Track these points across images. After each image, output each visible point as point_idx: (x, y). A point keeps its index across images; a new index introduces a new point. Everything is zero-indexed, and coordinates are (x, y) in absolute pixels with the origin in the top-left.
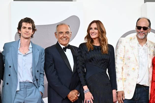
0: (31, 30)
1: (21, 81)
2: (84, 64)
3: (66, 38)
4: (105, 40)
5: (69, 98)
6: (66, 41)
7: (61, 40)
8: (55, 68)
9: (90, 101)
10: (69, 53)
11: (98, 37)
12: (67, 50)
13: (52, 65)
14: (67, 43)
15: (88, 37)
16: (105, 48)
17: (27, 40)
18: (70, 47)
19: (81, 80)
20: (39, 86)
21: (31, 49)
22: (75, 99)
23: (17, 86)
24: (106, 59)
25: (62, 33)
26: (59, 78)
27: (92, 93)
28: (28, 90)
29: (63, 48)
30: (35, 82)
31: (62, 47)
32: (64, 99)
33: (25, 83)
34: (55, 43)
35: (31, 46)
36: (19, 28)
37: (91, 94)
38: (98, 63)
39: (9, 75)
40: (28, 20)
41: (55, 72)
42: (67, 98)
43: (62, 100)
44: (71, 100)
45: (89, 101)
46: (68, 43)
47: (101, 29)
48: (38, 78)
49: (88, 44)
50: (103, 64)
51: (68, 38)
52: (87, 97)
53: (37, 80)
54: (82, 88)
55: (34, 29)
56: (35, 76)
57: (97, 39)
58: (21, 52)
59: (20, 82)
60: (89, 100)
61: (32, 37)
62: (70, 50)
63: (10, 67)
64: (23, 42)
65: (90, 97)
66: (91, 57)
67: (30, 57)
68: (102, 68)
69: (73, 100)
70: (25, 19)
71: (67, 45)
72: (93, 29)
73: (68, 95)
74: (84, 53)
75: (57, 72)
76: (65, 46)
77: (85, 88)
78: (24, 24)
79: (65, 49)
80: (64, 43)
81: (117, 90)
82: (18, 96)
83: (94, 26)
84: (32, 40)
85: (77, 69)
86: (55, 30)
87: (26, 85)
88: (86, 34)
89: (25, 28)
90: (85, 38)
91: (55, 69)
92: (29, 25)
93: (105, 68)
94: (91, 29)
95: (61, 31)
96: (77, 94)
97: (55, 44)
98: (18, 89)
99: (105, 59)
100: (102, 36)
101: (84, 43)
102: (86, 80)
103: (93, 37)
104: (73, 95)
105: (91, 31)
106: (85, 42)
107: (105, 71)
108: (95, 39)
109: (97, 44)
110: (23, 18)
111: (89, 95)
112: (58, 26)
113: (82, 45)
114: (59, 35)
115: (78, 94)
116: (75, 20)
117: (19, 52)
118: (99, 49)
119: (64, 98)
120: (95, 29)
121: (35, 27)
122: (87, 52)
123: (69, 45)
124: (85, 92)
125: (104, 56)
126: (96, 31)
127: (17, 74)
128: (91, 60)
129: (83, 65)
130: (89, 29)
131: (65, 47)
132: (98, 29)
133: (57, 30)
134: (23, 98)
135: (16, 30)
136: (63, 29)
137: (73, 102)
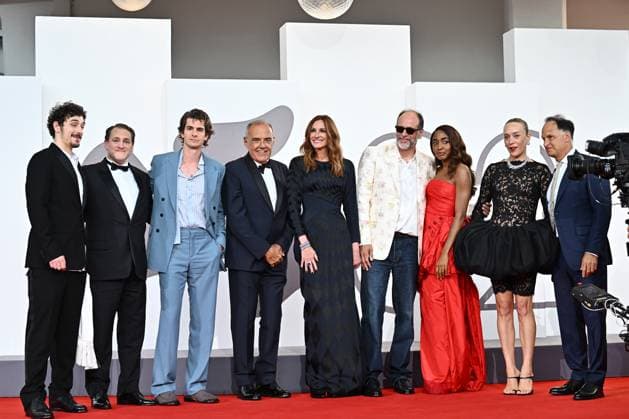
0: (203, 133)
1: (184, 225)
2: (299, 195)
4: (338, 151)
5: (268, 259)
6: (266, 155)
7: (256, 154)
8: (244, 202)
9: (312, 264)
10: (268, 176)
11: (326, 147)
15: (307, 146)
16: (338, 167)
17: (194, 151)
20: (217, 236)
21: (202, 168)
23: (175, 234)
24: (340, 187)
25: (257, 139)
27: (314, 249)
28: (196, 241)
29: (258, 167)
30: (211, 228)
31: (258, 165)
33: (191, 228)
35: (202, 162)
36: (181, 129)
37: (313, 252)
38: (326, 193)
39: (162, 215)
40: (197, 114)
41: (244, 211)
44: (271, 262)
45: (309, 264)
46: (268, 158)
47: (332, 131)
48: (215, 220)
49: (306, 159)
51: (269, 150)
52: (306, 257)
53: (213, 224)
55: (209, 131)
56: (210, 219)
57: (323, 150)
58: (183, 173)
59: (182, 228)
60: (310, 262)
61: (205, 144)
62: (271, 169)
63: (163, 200)
64: (187, 153)
65: (312, 257)
66: (311, 182)
67: (201, 181)
68: (332, 202)
69: (275, 264)
70: (192, 111)
72: (318, 131)
73: (266, 253)
74: (298, 175)
75: (247, 210)
76: (262, 163)
77: (303, 239)
78: (190, 122)
79: (262, 169)
80: (262, 158)
81: (359, 242)
82: (178, 253)
83: (319, 125)
84: (204, 150)
86: (244, 133)
87: (192, 233)
88: (302, 140)
89: (191, 128)
90: (301, 148)
91: (244, 206)
92: (198, 124)
93: (338, 201)
94: (314, 130)
95: (257, 137)
98: (178, 241)
99: (337, 186)
100: (334, 145)
101: (299, 157)
102: (303, 226)
103: (317, 145)
104: (276, 253)
105: (313, 135)
106: (299, 154)
107: (338, 208)
108: (320, 149)
109: (323, 158)
110: (189, 109)
111: (310, 253)
112: (250, 125)
113: (295, 161)
114: (251, 145)
116: (284, 114)
117: (179, 172)
118: (328, 166)
119: (259, 259)
120: (322, 130)
121: (211, 127)
122: (304, 172)
124: (303, 246)
125: (337, 180)
126: (323, 135)
127: (175, 213)
128: (313, 188)
130: (310, 130)
131: (262, 165)
132: (326, 132)
133: (249, 133)
134: (187, 256)
135: (177, 133)
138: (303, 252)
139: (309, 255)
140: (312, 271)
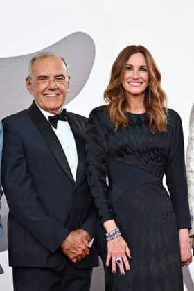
2: (104, 161)
3: (57, 92)
6: (58, 100)
8: (28, 171)
9: (123, 261)
10: (63, 132)
12: (60, 123)
13: (20, 163)
14: (59, 105)
18: (65, 116)
19: (98, 206)
22: (80, 253)
24: (162, 149)
25: (45, 77)
26: (38, 199)
29: (48, 119)
31: (47, 115)
32: (51, 255)
34: (27, 105)
37: (124, 243)
38: (141, 159)
41: (29, 182)
42: (60, 250)
43: (49, 257)
44: (71, 256)
45: (119, 261)
46: (61, 106)
49: (112, 110)
50: (153, 160)
51: (63, 92)
52: (113, 251)
54: (102, 225)
60: (120, 259)
62: (67, 123)
65: (123, 251)
66: (120, 143)
68: (150, 172)
69: (76, 258)
71: (60, 110)
72: (136, 69)
73: (62, 243)
74: (102, 133)
75: (33, 181)
76: (53, 113)
79: (54, 121)
80: (52, 105)
81: (190, 229)
85: (87, 176)
86: (25, 71)
91: (28, 175)
93: (159, 171)
94: (130, 68)
95: (43, 74)
96: (86, 242)
97: (27, 108)
99: (158, 149)
102: (110, 206)
104: (77, 242)
105: (128, 74)
107: (159, 179)
111: (120, 245)
112: (34, 60)
114: (37, 86)
115: (89, 241)
118: (142, 121)
119: (53, 252)
120: (142, 68)
123: (65, 110)
124: (111, 236)
125: (156, 140)
126: (144, 75)
128: (122, 152)
129: (103, 166)
131: (53, 115)
133: (33, 71)
136: (49, 69)
137: (75, 261)
138: (109, 244)
139: (118, 249)
140: (122, 271)
